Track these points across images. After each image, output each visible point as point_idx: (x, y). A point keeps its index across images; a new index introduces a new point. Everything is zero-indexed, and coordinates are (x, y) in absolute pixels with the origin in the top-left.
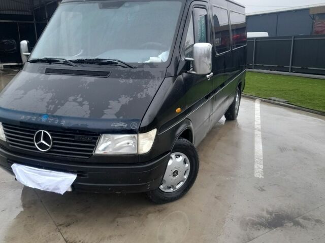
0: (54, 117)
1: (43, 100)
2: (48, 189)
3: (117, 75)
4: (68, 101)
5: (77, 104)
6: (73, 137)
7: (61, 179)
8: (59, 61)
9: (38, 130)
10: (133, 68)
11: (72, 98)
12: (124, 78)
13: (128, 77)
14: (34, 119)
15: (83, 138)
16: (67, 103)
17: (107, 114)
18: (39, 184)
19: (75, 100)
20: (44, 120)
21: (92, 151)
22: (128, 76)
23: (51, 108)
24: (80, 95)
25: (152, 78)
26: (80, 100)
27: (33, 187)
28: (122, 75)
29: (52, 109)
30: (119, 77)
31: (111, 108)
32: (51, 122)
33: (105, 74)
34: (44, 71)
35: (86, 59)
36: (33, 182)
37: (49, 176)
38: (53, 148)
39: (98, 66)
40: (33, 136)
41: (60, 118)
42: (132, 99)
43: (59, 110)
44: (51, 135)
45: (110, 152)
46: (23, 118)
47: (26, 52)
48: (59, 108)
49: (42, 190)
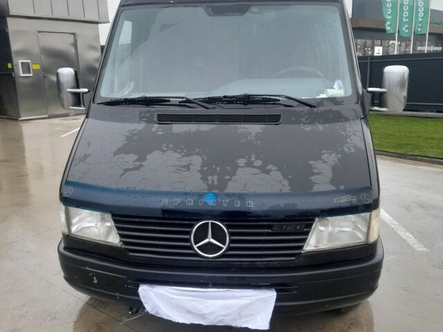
0: (228, 195)
1: (188, 169)
2: (221, 321)
3: (293, 119)
4: (239, 167)
5: (257, 171)
6: (270, 227)
7: (248, 301)
8: (169, 101)
9: (199, 220)
10: (314, 107)
11: (242, 162)
12: (307, 124)
13: (312, 122)
14: (190, 204)
15: (288, 227)
16: (239, 172)
17: (318, 184)
18: (203, 316)
19: (250, 164)
20: (210, 202)
21: (301, 248)
22: (312, 120)
23: (212, 180)
24: (253, 156)
25: (345, 121)
26: (258, 163)
27: (188, 322)
28: (302, 119)
29: (216, 183)
30: (298, 122)
31: (319, 174)
32: (226, 205)
33: (274, 119)
34: (155, 118)
35: (225, 97)
36: (189, 312)
37: (224, 298)
38: (229, 249)
39: (242, 106)
40: (189, 233)
41: (241, 196)
42: (339, 156)
43: (230, 184)
44: (228, 227)
45: (325, 245)
46: (165, 203)
47: (72, 88)
48: (230, 180)
49: (206, 324)
